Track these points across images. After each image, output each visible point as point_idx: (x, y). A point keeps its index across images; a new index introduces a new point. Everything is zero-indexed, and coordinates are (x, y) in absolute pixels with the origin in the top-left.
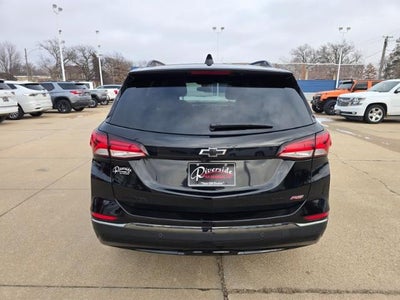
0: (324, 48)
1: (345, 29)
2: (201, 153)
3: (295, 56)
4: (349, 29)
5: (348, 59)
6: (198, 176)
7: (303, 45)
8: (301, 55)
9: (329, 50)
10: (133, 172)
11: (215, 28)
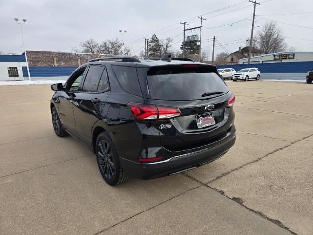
0: (105, 44)
1: (123, 32)
2: (206, 108)
3: (85, 48)
4: (125, 32)
5: (122, 52)
6: (201, 122)
7: (89, 40)
8: (90, 47)
9: (109, 45)
10: (172, 125)
11: (16, 19)
